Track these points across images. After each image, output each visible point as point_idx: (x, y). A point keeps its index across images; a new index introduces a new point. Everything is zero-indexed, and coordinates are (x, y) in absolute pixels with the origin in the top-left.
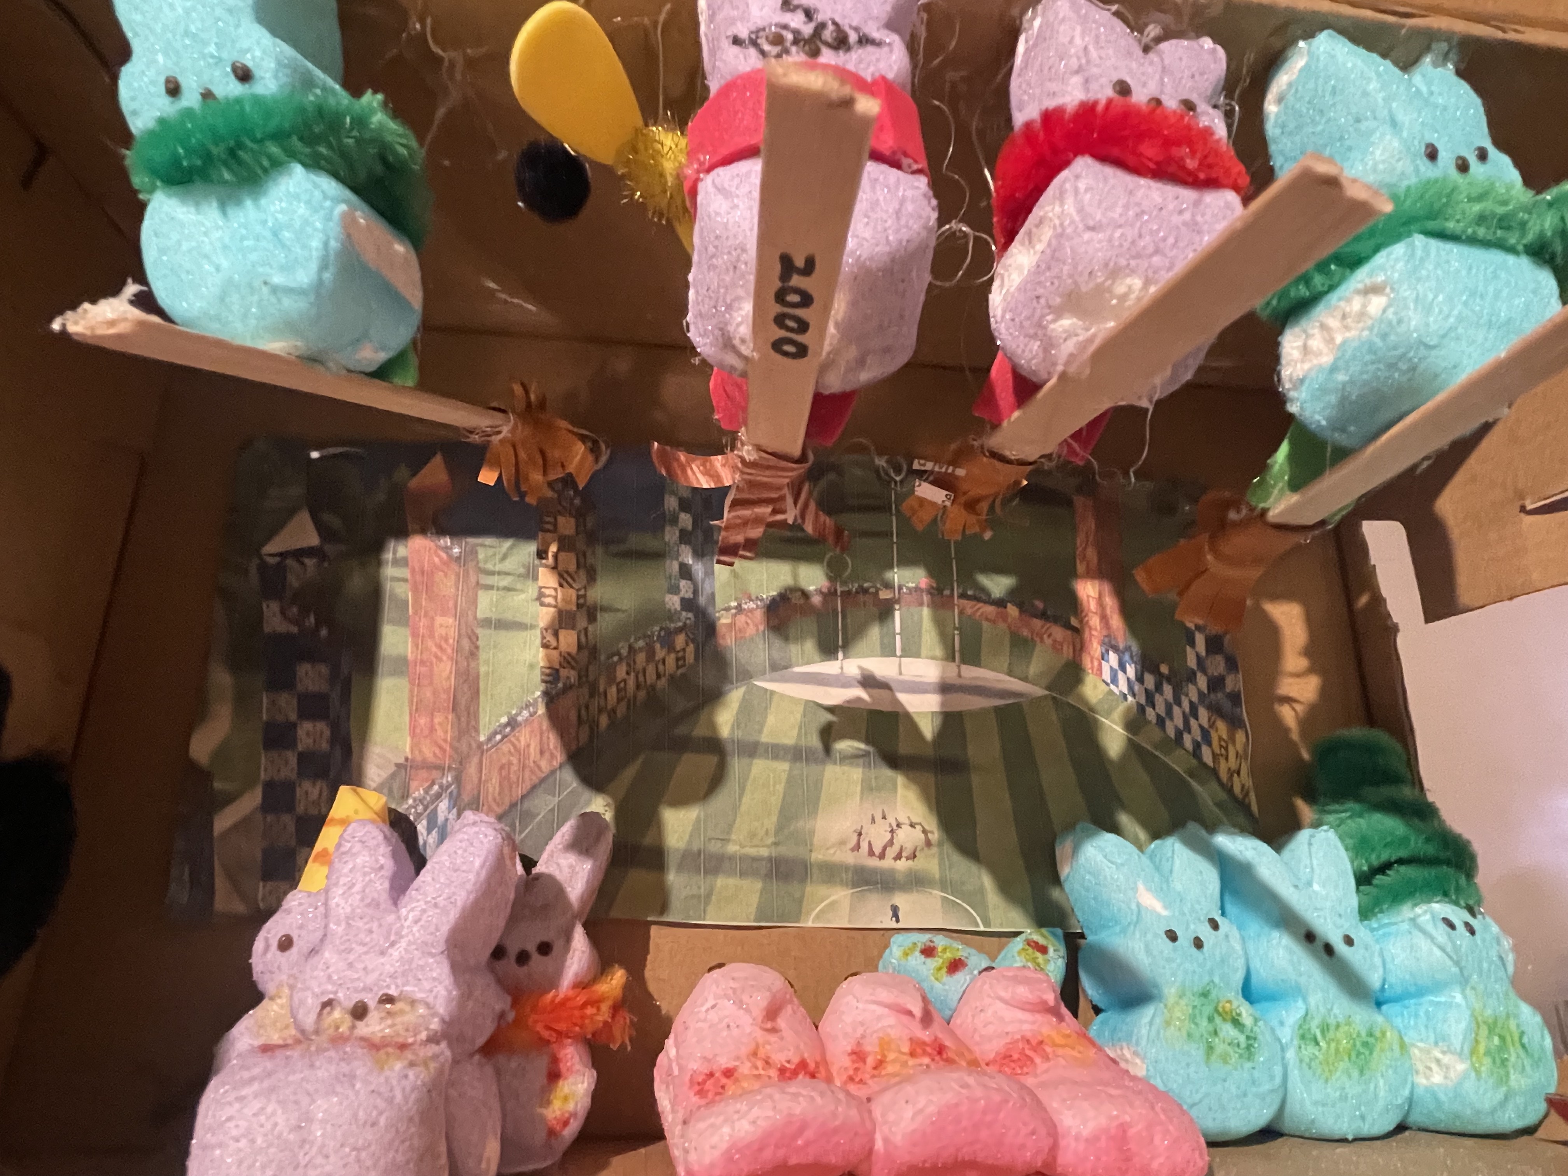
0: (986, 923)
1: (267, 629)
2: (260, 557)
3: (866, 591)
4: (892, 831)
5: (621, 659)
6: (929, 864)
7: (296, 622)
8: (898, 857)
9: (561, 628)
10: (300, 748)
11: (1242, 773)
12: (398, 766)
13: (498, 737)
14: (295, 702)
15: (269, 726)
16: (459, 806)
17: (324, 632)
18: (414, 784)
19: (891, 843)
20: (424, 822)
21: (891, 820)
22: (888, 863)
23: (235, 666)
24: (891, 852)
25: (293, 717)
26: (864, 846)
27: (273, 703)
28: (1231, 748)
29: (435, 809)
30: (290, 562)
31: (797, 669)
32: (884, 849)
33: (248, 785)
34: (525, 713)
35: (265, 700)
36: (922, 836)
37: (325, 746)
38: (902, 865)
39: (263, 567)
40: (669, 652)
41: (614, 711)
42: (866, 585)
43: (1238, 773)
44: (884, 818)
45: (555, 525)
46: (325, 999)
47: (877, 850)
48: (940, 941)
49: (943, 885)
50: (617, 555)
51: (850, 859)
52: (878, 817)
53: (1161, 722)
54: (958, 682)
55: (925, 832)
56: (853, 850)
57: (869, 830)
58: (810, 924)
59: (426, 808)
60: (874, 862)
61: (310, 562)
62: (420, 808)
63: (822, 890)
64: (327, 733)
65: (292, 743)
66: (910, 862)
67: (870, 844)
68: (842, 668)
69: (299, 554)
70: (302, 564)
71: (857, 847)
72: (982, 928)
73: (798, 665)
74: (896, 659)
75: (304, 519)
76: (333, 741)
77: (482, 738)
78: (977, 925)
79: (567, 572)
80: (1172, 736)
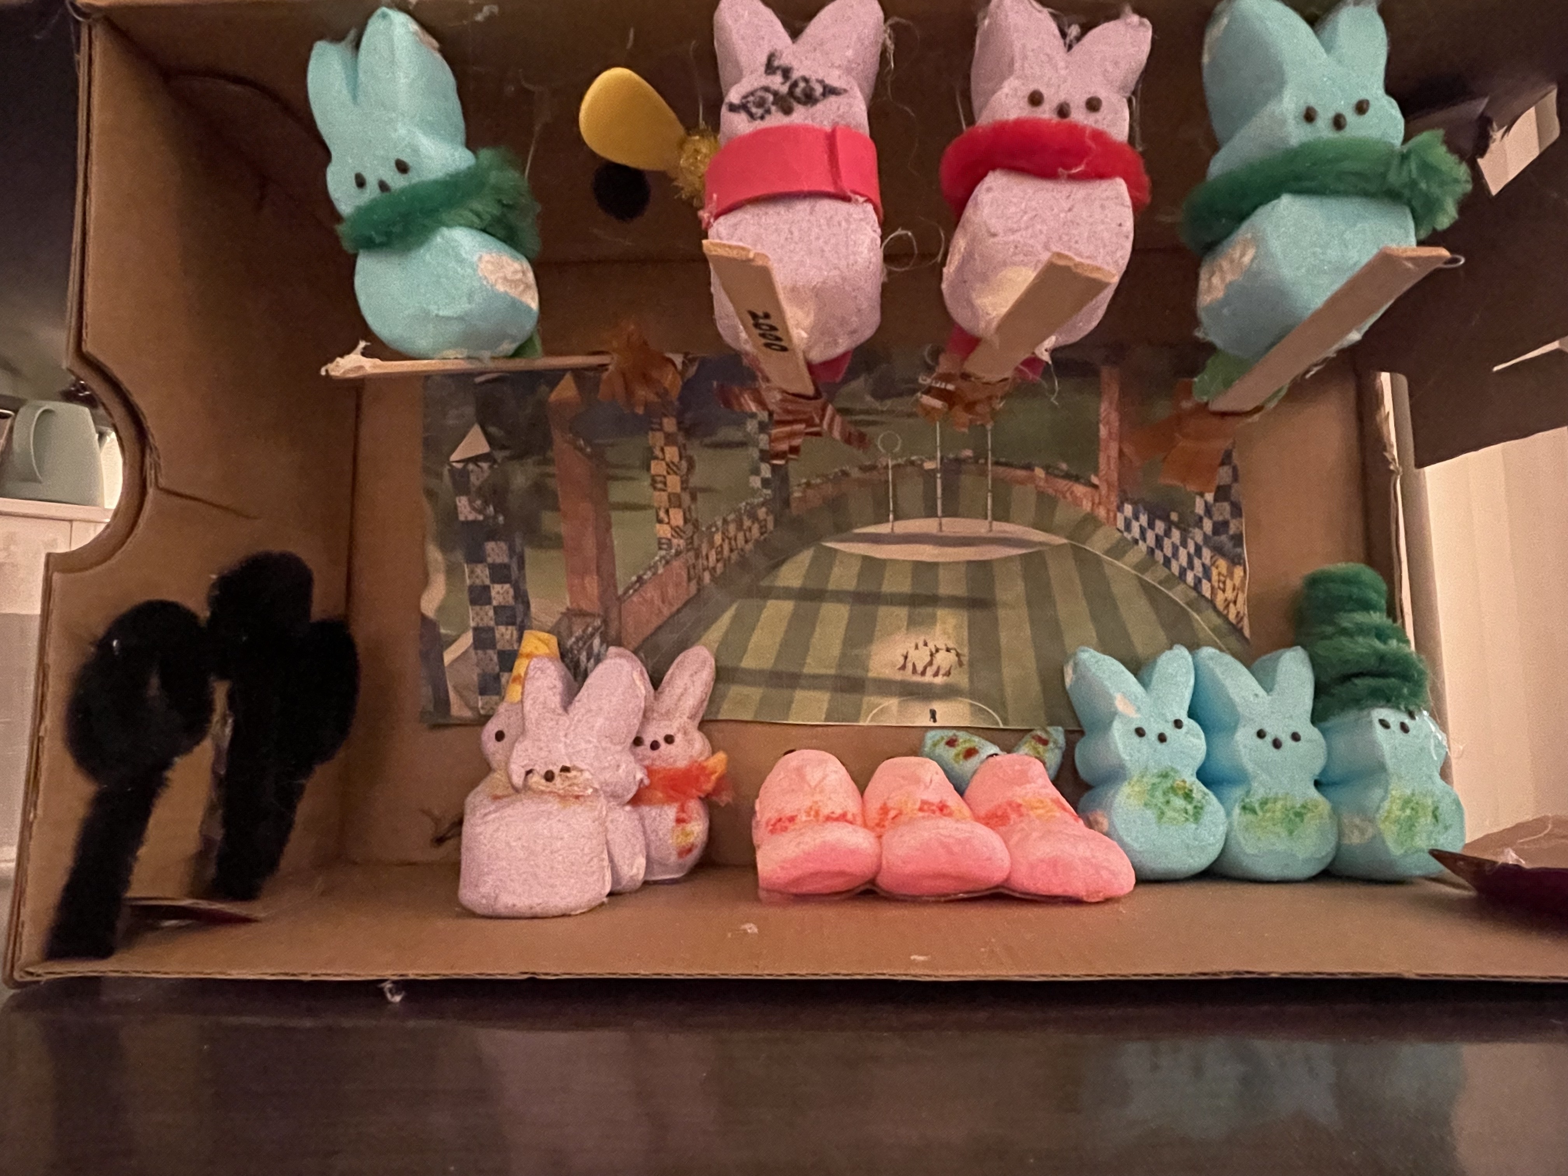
0: (1005, 721)
1: (462, 518)
2: (450, 464)
3: (912, 463)
4: (932, 655)
5: (717, 530)
6: (961, 679)
7: (480, 512)
8: (936, 674)
9: (670, 507)
10: (495, 603)
11: (1238, 602)
12: (563, 614)
13: (631, 591)
14: (487, 572)
15: (472, 589)
16: (607, 642)
17: (501, 519)
18: (575, 628)
19: (930, 663)
20: (584, 654)
21: (931, 646)
22: (928, 678)
23: (444, 548)
24: (930, 671)
25: (487, 582)
26: (910, 666)
27: (472, 572)
28: (1228, 582)
29: (592, 644)
30: (471, 467)
31: (857, 531)
32: (925, 668)
33: (464, 631)
34: (649, 574)
35: (466, 570)
36: (956, 659)
37: (511, 601)
38: (939, 680)
39: (452, 470)
40: (753, 523)
41: (714, 568)
42: (914, 458)
43: (1235, 602)
44: (926, 644)
45: (661, 424)
46: (528, 769)
47: (920, 669)
48: (962, 736)
49: (973, 694)
50: (709, 446)
51: (898, 676)
52: (921, 644)
53: (1167, 562)
54: (991, 535)
55: (958, 655)
56: (900, 669)
57: (913, 654)
58: (867, 723)
59: (585, 644)
60: (917, 678)
61: (485, 465)
62: (581, 644)
63: (874, 699)
64: (511, 592)
65: (489, 601)
66: (945, 678)
67: (914, 666)
68: (892, 529)
69: (475, 460)
70: (478, 466)
71: (903, 667)
72: (1002, 726)
73: (858, 528)
74: (937, 519)
75: (476, 430)
76: (516, 597)
77: (620, 591)
78: (997, 724)
79: (673, 463)
80: (1177, 573)
